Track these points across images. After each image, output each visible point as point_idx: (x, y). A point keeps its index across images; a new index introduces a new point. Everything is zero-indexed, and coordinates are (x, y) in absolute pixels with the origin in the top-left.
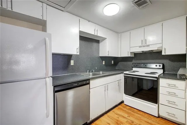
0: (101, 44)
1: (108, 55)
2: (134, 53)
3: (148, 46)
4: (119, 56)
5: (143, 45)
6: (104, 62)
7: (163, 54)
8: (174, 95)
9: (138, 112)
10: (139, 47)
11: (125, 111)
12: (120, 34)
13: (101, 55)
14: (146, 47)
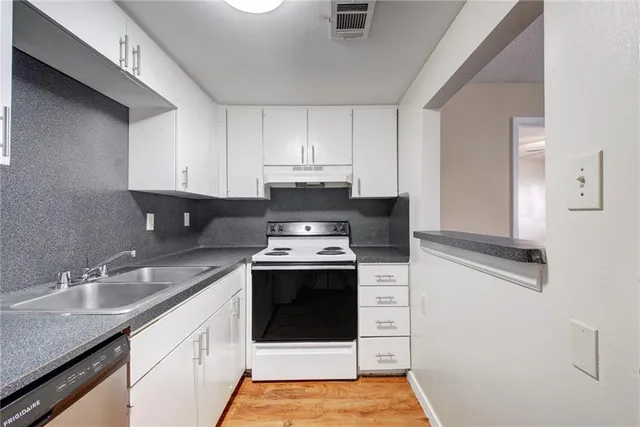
0: (134, 129)
1: (185, 184)
2: (272, 189)
3: (320, 168)
4: (222, 195)
5: (305, 163)
6: (150, 217)
7: (355, 194)
8: (389, 303)
9: (308, 390)
10: (294, 169)
11: (267, 407)
12: (222, 108)
13: (135, 184)
14: (313, 172)
